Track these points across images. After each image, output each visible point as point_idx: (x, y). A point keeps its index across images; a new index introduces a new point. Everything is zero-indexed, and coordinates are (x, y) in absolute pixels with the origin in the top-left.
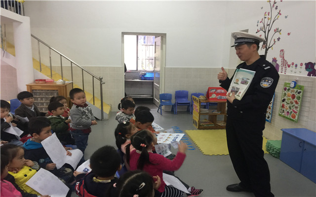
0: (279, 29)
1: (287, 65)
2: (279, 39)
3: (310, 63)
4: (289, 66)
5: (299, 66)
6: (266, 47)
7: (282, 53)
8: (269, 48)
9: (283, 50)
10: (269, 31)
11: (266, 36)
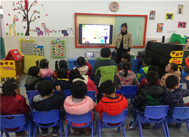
0: (38, 11)
1: (49, 32)
2: (39, 17)
3: (64, 30)
7: (43, 25)
10: (28, 11)
11: (26, 14)
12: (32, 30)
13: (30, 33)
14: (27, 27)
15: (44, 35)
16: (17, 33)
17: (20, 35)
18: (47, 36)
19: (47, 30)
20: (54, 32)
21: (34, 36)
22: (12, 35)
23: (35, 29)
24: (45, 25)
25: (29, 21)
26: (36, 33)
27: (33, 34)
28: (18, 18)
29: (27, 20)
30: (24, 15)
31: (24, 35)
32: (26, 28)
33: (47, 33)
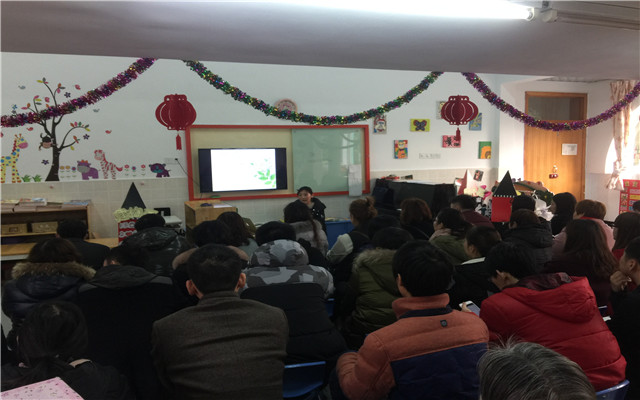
0: (84, 124)
1: (115, 169)
2: (86, 137)
3: (157, 164)
4: (120, 170)
5: (139, 168)
6: (54, 146)
7: (99, 155)
8: (62, 147)
9: (100, 151)
10: (54, 125)
11: (50, 130)
12: (68, 167)
13: (60, 174)
14: (51, 161)
15: (101, 177)
16: (22, 175)
17: (32, 181)
19: (109, 167)
20: (130, 168)
21: (71, 180)
22: (8, 182)
24: (104, 155)
25: (58, 147)
26: (79, 176)
27: (70, 177)
28: (26, 140)
29: (52, 146)
30: (45, 135)
31: (43, 181)
32: (50, 164)
33: (109, 172)
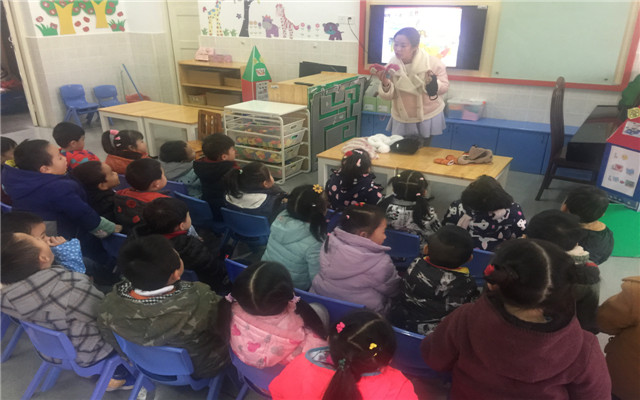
12: (255, 23)
13: (250, 30)
14: (243, 15)
15: (281, 37)
16: (223, 29)
17: (230, 35)
18: (288, 38)
19: (287, 24)
20: (305, 28)
21: (258, 37)
22: (214, 35)
23: (261, 21)
24: (283, 10)
25: (248, 0)
26: (263, 30)
27: (257, 33)
31: (237, 36)
32: (242, 19)
33: (287, 31)
